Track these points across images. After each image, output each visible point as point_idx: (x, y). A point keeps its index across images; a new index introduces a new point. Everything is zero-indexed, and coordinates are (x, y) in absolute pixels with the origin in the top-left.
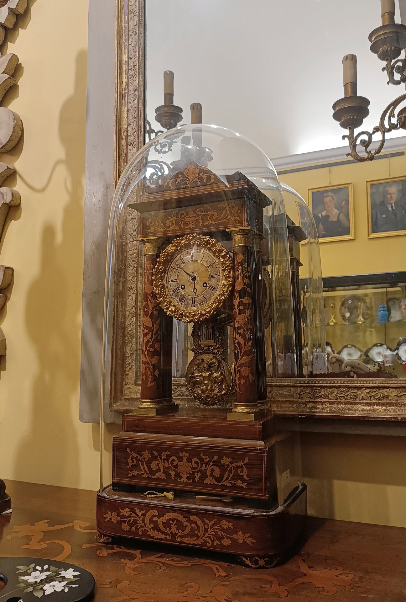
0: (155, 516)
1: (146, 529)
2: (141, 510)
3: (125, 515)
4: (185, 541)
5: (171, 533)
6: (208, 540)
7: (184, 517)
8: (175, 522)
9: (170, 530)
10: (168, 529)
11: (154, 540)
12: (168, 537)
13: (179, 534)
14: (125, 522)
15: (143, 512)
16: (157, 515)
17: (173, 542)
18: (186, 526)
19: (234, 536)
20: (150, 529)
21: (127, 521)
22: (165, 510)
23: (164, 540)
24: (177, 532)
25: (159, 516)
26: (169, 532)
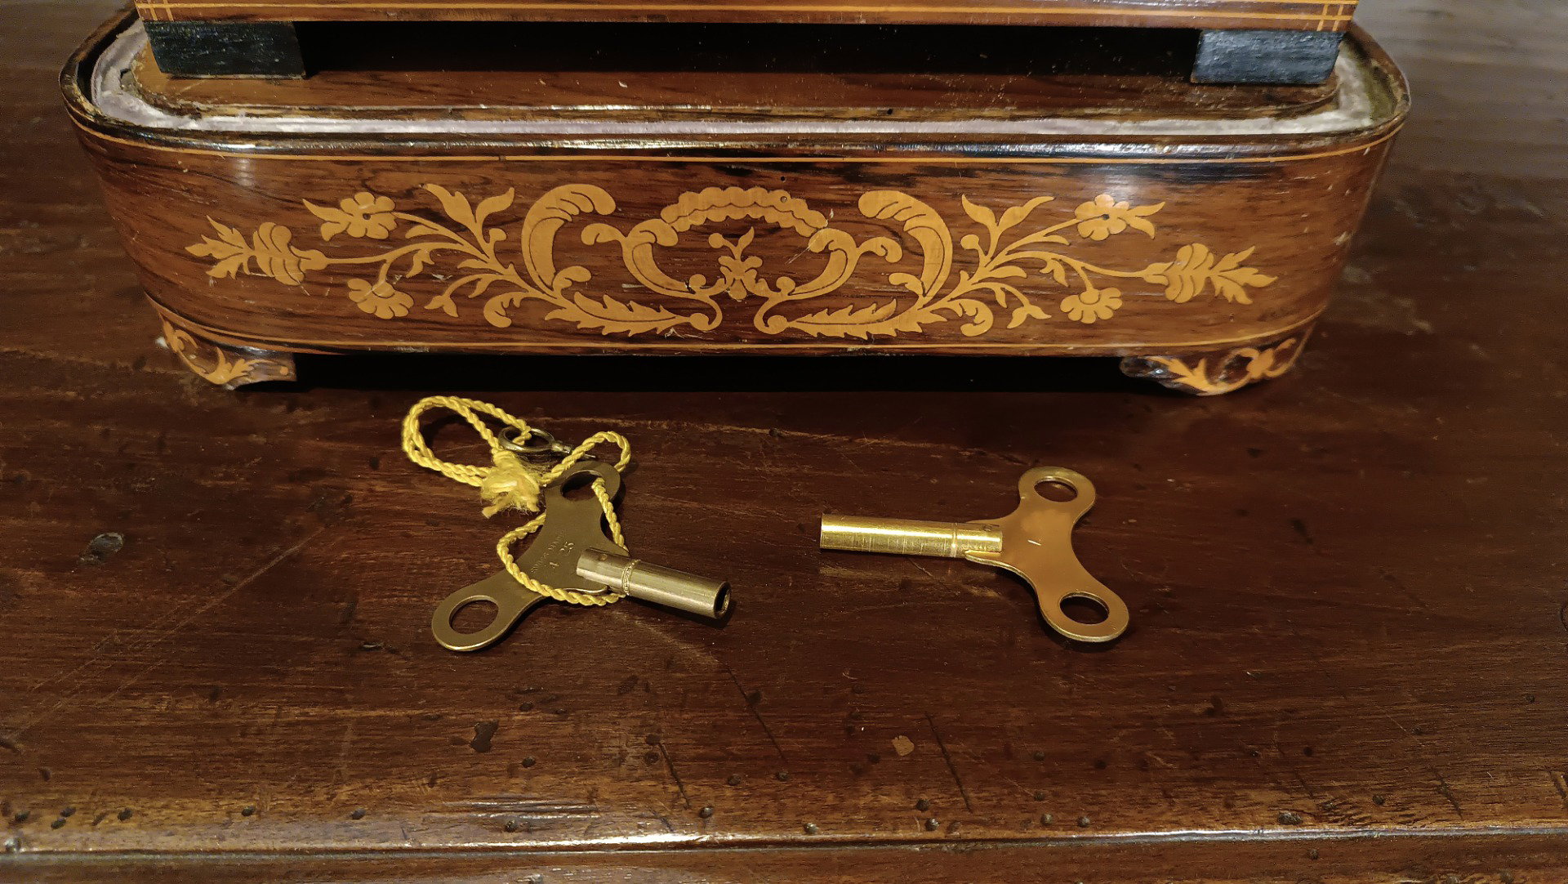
0: (595, 217)
1: (533, 293)
2: (477, 191)
3: (356, 232)
4: (813, 331)
5: (722, 298)
6: (971, 306)
7: (813, 204)
8: (746, 239)
9: (710, 284)
10: (697, 281)
11: (606, 345)
12: (699, 321)
13: (775, 299)
14: (369, 274)
15: (500, 203)
16: (607, 206)
17: (737, 340)
18: (826, 252)
19: (1153, 273)
20: (567, 293)
21: (384, 269)
22: (665, 176)
23: (673, 339)
24: (762, 289)
25: (626, 216)
26: (704, 296)
